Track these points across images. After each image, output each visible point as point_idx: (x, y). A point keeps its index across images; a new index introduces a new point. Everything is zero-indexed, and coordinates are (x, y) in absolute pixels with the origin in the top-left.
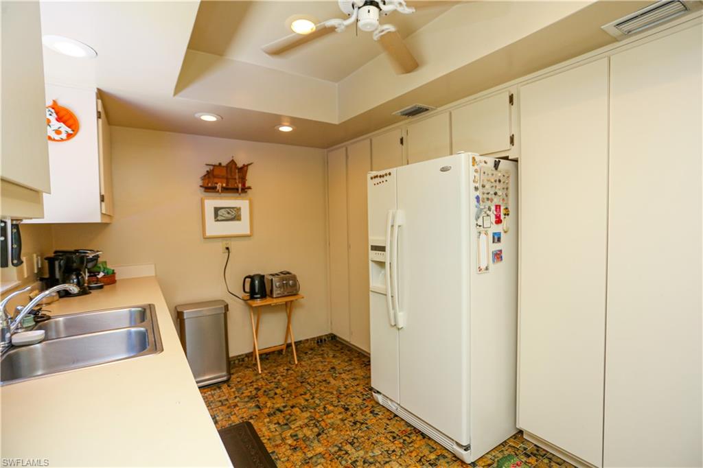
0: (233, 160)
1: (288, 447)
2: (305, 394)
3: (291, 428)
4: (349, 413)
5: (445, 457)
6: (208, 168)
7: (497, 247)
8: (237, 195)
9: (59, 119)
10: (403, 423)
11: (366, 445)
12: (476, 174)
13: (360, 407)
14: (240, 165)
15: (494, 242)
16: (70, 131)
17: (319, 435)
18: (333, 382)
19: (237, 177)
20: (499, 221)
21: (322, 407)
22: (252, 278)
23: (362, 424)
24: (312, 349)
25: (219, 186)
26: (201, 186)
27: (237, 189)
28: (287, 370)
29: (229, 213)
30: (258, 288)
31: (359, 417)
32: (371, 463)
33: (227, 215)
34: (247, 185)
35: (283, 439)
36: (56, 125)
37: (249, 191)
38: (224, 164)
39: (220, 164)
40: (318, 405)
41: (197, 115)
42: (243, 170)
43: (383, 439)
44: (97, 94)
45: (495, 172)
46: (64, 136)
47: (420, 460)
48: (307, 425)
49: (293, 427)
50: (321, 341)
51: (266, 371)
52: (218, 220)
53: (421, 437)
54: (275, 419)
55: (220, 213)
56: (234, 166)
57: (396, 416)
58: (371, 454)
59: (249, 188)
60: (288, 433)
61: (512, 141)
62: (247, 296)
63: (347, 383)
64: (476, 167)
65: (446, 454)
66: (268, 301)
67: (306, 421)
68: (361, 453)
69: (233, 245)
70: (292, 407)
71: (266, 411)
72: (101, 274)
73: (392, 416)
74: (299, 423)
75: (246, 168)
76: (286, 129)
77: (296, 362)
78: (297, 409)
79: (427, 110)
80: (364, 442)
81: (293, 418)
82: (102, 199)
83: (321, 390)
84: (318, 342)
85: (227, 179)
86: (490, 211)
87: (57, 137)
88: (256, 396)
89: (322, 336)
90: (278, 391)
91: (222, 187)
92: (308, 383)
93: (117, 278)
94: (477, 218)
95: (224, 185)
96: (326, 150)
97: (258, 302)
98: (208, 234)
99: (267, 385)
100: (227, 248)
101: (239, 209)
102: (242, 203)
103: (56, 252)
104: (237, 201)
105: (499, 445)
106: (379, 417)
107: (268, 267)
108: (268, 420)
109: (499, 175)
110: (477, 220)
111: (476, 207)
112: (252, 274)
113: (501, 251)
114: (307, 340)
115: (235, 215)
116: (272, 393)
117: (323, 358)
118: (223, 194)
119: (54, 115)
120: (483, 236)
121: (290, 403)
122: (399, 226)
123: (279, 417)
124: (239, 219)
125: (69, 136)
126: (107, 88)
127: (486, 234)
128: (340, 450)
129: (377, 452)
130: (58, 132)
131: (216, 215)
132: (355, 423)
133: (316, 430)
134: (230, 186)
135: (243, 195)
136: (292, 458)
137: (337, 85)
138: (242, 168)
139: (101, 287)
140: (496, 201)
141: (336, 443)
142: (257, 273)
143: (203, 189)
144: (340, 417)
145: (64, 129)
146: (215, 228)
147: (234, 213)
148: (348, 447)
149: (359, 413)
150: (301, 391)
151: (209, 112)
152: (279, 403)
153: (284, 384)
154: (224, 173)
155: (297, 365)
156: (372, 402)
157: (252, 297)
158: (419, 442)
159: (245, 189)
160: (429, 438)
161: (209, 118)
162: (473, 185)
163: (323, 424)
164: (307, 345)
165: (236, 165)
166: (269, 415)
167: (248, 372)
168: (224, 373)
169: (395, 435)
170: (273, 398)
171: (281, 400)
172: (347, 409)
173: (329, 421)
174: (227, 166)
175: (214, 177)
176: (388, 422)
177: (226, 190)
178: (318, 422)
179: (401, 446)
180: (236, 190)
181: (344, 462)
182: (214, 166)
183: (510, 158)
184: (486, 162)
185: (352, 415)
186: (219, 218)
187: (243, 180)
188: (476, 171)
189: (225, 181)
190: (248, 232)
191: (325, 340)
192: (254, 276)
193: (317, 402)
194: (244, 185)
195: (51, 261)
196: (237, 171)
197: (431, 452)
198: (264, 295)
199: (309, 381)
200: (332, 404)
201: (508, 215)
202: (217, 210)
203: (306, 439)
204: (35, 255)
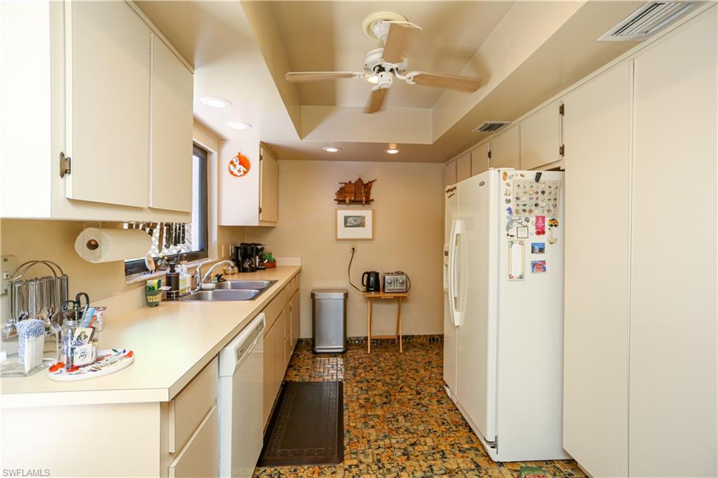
0: (360, 179)
1: (358, 404)
2: (394, 375)
3: (367, 394)
4: (419, 396)
5: (477, 450)
6: (340, 186)
7: (538, 257)
8: (361, 206)
9: (240, 164)
10: (460, 416)
11: (415, 421)
12: (507, 187)
13: (431, 396)
14: (365, 182)
15: (533, 252)
16: (245, 170)
17: (385, 403)
18: (422, 371)
19: (363, 192)
20: (541, 232)
21: (400, 386)
22: (369, 274)
23: (424, 406)
24: (422, 345)
25: (347, 199)
26: (335, 200)
27: (362, 201)
28: (391, 356)
29: (355, 221)
30: (373, 283)
31: (425, 402)
32: (411, 433)
33: (354, 222)
34: (371, 198)
35: (358, 399)
36: (238, 167)
37: (372, 203)
38: (353, 182)
39: (350, 182)
40: (398, 385)
41: (324, 149)
42: (368, 186)
43: (433, 422)
44: (260, 145)
45: (535, 184)
46: (242, 173)
47: (453, 445)
48: (381, 395)
49: (370, 393)
50: (434, 339)
51: (374, 353)
52: (347, 226)
53: (468, 430)
54: (360, 385)
55: (349, 220)
56: (360, 183)
57: (457, 409)
58: (415, 427)
59: (372, 200)
60: (364, 396)
61: (562, 153)
62: (364, 288)
63: (433, 375)
64: (508, 181)
65: (480, 449)
66: (381, 295)
67: (381, 392)
68: (408, 424)
69: (359, 246)
70: (378, 381)
71: (358, 379)
72: (266, 261)
73: (454, 409)
74: (377, 392)
75: (370, 184)
76: (393, 152)
77: (401, 351)
78: (381, 383)
79: (501, 125)
80: (415, 418)
81: (373, 388)
82: (260, 211)
83: (407, 375)
84: (430, 340)
85: (355, 193)
86: (528, 221)
87: (239, 174)
88: (358, 368)
89: (434, 335)
90: (375, 368)
91: (350, 200)
92: (401, 368)
93: (277, 264)
94: (508, 228)
95: (352, 198)
96: (444, 164)
97: (373, 294)
98: (340, 236)
99: (370, 362)
100: (353, 249)
101: (364, 218)
102: (366, 213)
103: (242, 244)
104: (362, 211)
105: (542, 461)
106: (442, 406)
107: (382, 266)
108: (355, 384)
109: (541, 186)
110: (507, 230)
111: (508, 217)
112: (369, 271)
113: (544, 262)
114: (420, 336)
115: (360, 223)
116: (369, 368)
117: (427, 353)
118: (350, 206)
119: (238, 161)
120: (516, 245)
121: (378, 378)
122: (457, 235)
123: (364, 385)
124: (363, 226)
125: (245, 173)
126: (267, 140)
127: (521, 243)
128: (394, 417)
129: (421, 428)
130: (239, 171)
131: (346, 222)
132: (418, 404)
133: (385, 400)
134: (357, 199)
135: (366, 206)
136: (356, 412)
137: (431, 110)
138: (367, 184)
139: (264, 269)
140: (537, 212)
141: (394, 412)
142: (374, 270)
143: (337, 202)
144: (410, 397)
145: (243, 169)
146: (345, 233)
147: (359, 221)
148: (401, 418)
149: (426, 399)
150: (392, 372)
151: (330, 146)
152: (370, 376)
153: (382, 365)
154: (353, 189)
155: (401, 354)
156: (444, 395)
157: (368, 291)
158: (463, 432)
159: (368, 201)
160: (474, 434)
161: (332, 150)
162: (504, 198)
163: (393, 398)
164: (419, 340)
165: (362, 182)
166: (358, 382)
167: (361, 351)
168: (342, 347)
169: (445, 422)
170: (368, 372)
171: (373, 374)
172: (419, 393)
173: (399, 397)
174: (355, 184)
175: (345, 192)
176: (447, 412)
177: (352, 202)
178: (390, 395)
179: (444, 430)
180: (360, 202)
181: (390, 426)
182: (345, 184)
183: (561, 169)
184: (522, 176)
185: (420, 398)
186: (348, 225)
187: (368, 194)
188: (508, 185)
189: (353, 195)
190: (370, 237)
191: (437, 340)
192: (371, 272)
193: (399, 382)
194: (368, 197)
195: (237, 248)
196: (363, 187)
197: (467, 443)
198: (377, 289)
199: (403, 367)
200: (409, 387)
201: (556, 226)
202: (346, 218)
203: (374, 403)
204: (223, 247)
